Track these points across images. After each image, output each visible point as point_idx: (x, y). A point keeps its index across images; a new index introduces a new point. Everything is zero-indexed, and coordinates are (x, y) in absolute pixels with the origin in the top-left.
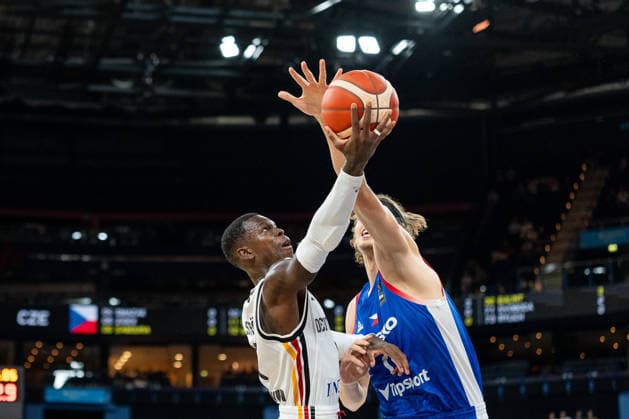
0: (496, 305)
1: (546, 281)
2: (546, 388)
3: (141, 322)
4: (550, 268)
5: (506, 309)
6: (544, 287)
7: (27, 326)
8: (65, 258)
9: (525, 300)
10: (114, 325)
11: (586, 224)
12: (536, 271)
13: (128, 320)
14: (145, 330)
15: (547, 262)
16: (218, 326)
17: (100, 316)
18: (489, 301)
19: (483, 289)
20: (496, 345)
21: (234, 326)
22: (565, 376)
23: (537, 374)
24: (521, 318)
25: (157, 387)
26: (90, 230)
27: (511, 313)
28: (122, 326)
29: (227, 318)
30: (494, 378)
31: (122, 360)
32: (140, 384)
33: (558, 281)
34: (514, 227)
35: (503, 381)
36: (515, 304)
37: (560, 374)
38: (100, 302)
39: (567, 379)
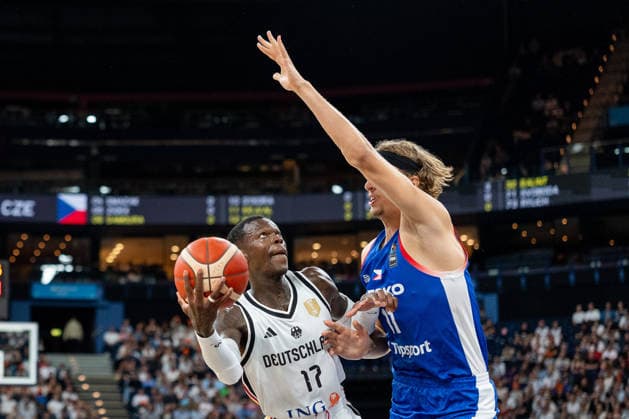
0: (518, 189)
1: (573, 162)
2: (572, 278)
3: (134, 211)
4: (577, 148)
5: (529, 193)
6: (570, 168)
7: (11, 217)
8: (51, 143)
9: (550, 183)
10: (105, 215)
11: (616, 98)
12: (562, 152)
13: (120, 210)
14: (138, 220)
15: (573, 142)
16: (217, 214)
17: (90, 205)
18: (511, 184)
19: (504, 172)
20: (519, 232)
21: (234, 214)
22: (593, 265)
23: (563, 262)
24: (546, 202)
25: (152, 281)
26: (78, 113)
27: (535, 198)
28: (113, 216)
29: (228, 205)
30: (517, 268)
31: (113, 254)
32: (134, 278)
33: (586, 162)
34: (537, 104)
35: (526, 270)
36: (539, 187)
37: (589, 263)
38: (89, 190)
39: (596, 268)
